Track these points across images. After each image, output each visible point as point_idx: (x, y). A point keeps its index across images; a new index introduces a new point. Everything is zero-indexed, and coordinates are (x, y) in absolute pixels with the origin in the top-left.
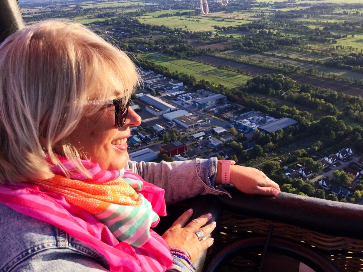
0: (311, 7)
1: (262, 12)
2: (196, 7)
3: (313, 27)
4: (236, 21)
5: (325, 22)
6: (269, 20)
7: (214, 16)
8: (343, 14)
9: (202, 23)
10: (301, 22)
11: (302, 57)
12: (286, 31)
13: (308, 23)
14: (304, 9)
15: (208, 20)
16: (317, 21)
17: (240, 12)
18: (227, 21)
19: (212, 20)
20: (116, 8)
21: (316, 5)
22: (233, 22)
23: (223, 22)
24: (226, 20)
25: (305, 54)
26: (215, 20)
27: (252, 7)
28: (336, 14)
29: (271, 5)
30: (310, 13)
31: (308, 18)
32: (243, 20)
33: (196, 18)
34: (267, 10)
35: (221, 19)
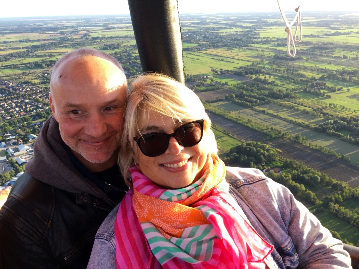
0: (313, 46)
1: (262, 51)
2: (199, 41)
3: (309, 75)
4: (235, 61)
5: (323, 67)
6: (268, 62)
7: (215, 53)
8: (343, 57)
9: (202, 63)
10: (299, 67)
11: (291, 116)
12: (282, 78)
13: (305, 69)
14: (304, 49)
15: (208, 59)
16: (315, 65)
17: (241, 50)
18: (226, 61)
19: (212, 58)
20: (123, 37)
21: (317, 44)
22: (232, 62)
23: (222, 62)
24: (225, 59)
25: (296, 113)
26: (215, 59)
27: (254, 43)
28: (335, 57)
29: (274, 41)
30: (309, 54)
31: (307, 60)
32: (242, 60)
33: (197, 55)
34: (268, 48)
35: (220, 58)
